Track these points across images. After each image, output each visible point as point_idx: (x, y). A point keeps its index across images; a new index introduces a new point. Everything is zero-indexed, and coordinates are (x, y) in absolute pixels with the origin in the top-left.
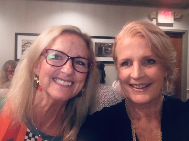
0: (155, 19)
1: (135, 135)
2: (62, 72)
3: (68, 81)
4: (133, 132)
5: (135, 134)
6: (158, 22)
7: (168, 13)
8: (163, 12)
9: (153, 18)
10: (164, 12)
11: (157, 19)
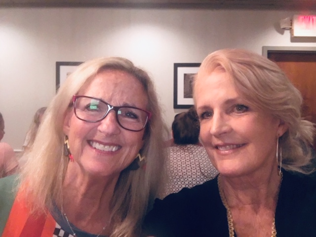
0: (288, 29)
1: (233, 233)
2: (100, 131)
3: (110, 144)
4: (231, 229)
5: (234, 231)
6: (293, 35)
7: (311, 20)
8: (301, 18)
9: (284, 29)
10: (303, 17)
11: (291, 30)
